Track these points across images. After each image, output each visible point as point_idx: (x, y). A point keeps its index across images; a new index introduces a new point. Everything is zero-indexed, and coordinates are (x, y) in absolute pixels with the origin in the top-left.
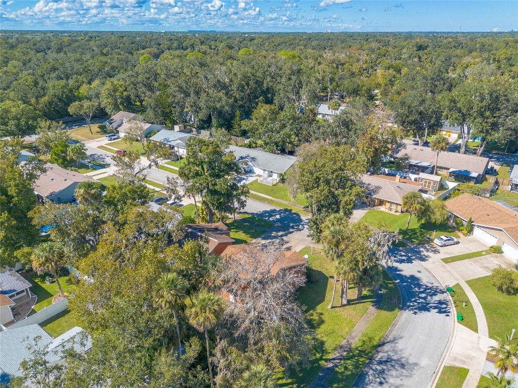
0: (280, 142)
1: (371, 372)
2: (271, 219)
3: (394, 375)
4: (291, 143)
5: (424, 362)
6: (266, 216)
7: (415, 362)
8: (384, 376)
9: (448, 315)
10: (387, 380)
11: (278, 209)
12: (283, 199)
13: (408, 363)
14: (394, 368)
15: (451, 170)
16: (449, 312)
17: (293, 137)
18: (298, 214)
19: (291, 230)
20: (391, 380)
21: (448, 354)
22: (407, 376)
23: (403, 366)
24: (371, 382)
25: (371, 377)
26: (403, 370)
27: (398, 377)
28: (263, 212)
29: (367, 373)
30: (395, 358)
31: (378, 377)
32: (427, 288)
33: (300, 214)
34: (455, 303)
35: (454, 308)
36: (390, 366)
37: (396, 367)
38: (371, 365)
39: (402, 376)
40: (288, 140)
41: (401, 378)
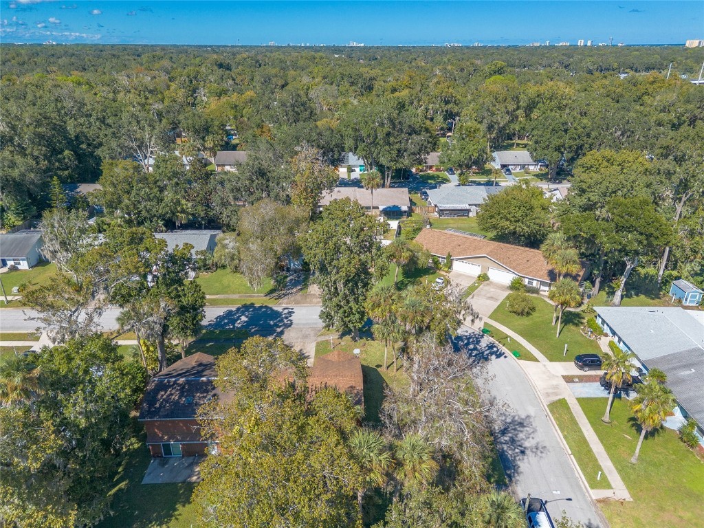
0: (167, 213)
1: (505, 447)
2: (238, 325)
3: (524, 437)
4: (183, 211)
5: (531, 411)
6: (227, 324)
7: (526, 415)
8: (518, 443)
9: (505, 357)
10: (524, 446)
11: (234, 309)
12: (226, 293)
13: (523, 419)
14: (518, 431)
15: (381, 208)
16: (504, 353)
17: (183, 202)
18: (266, 307)
19: (279, 330)
20: (527, 444)
21: (538, 392)
22: (533, 432)
23: (521, 424)
24: (515, 457)
25: (510, 452)
26: (525, 429)
27: (529, 438)
28: (217, 318)
29: (503, 451)
30: (509, 420)
31: (515, 448)
32: (468, 338)
33: (270, 306)
34: (500, 342)
35: (504, 348)
36: (513, 431)
37: (518, 429)
38: (498, 441)
39: (530, 434)
40: (179, 209)
41: (531, 436)
